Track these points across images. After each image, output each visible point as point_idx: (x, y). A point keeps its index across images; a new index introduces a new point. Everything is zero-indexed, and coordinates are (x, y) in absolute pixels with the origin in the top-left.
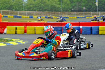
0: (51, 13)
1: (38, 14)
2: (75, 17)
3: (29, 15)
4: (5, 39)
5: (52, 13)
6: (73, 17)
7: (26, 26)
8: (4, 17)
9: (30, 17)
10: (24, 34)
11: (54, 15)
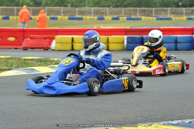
0: (138, 10)
1: (113, 13)
2: (185, 18)
3: (96, 14)
4: (52, 59)
5: (140, 11)
6: (181, 18)
8: (51, 18)
9: (99, 19)
11: (143, 14)
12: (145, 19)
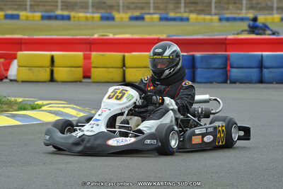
0: (182, 1)
1: (132, 6)
2: (277, 17)
3: (98, 8)
4: (13, 99)
5: (185, 3)
6: (269, 17)
7: (91, 51)
9: (103, 18)
10: (81, 82)
11: (192, 9)
12: (197, 19)
